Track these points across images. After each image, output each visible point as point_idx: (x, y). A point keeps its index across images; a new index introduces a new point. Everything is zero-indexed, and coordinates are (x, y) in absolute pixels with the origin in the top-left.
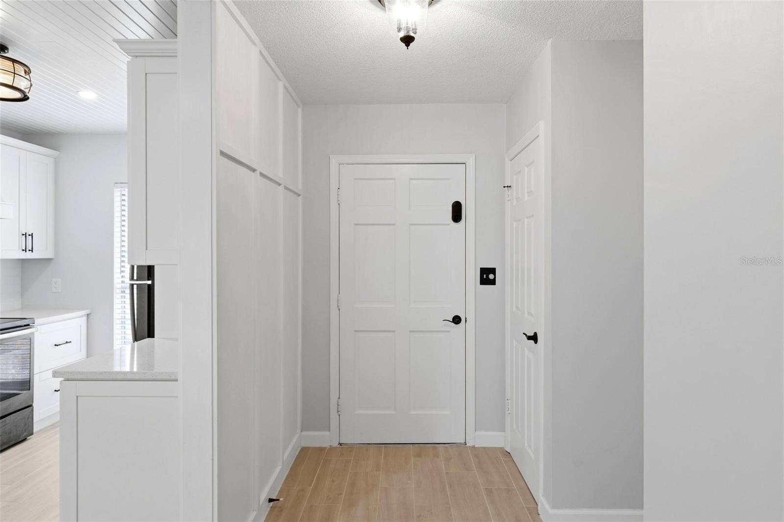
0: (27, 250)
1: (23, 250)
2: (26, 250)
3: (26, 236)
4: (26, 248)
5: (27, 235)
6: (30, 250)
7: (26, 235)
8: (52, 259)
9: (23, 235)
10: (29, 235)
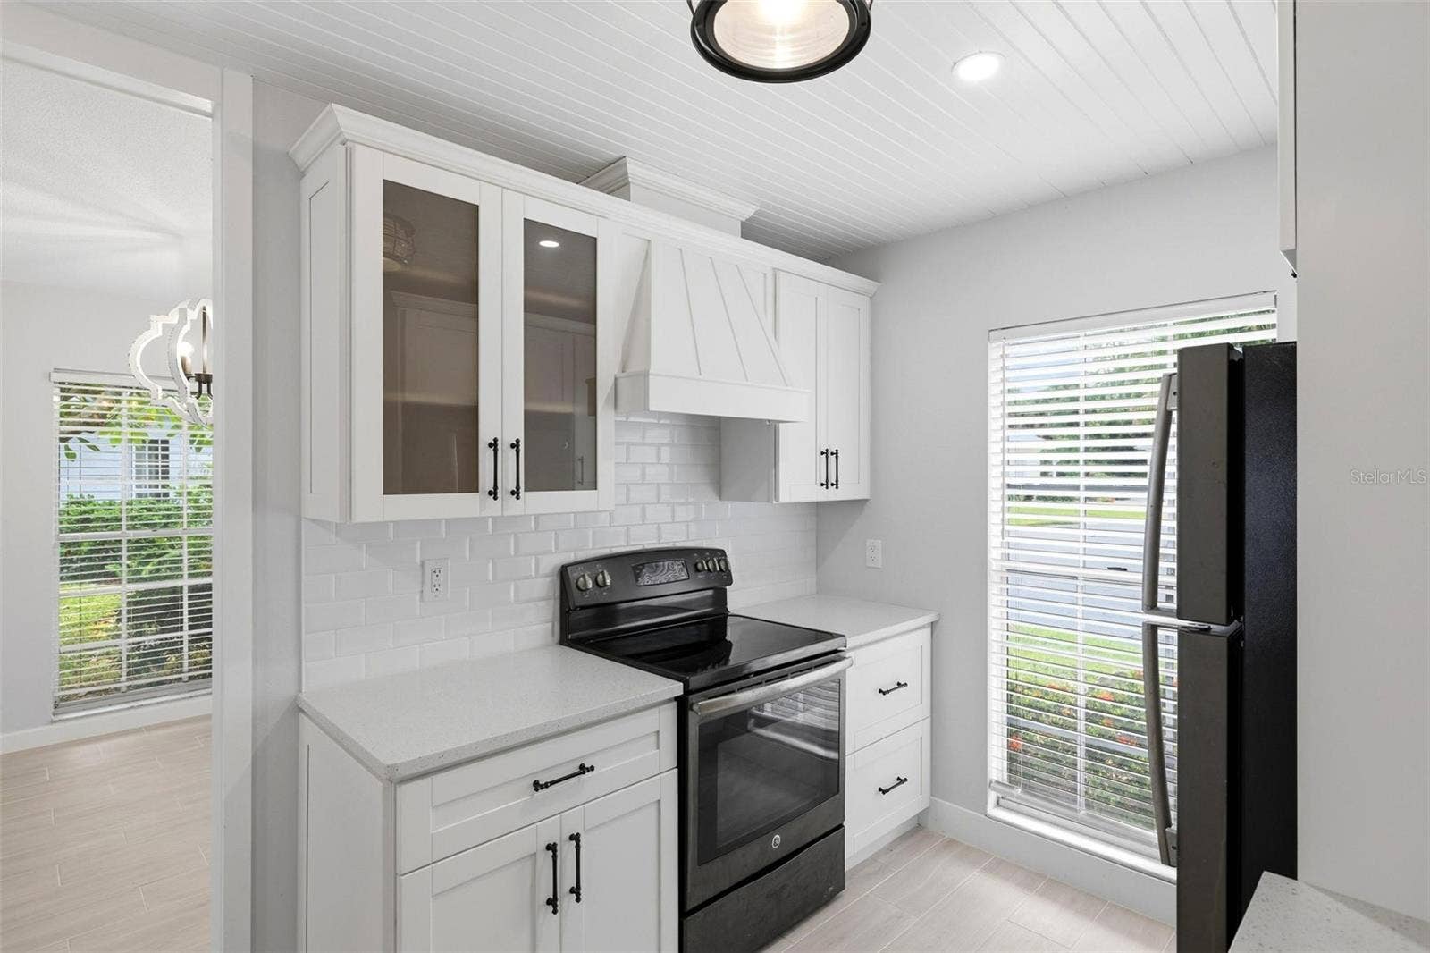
0: (829, 486)
1: (822, 485)
2: (827, 485)
3: (827, 457)
4: (827, 482)
5: (829, 454)
6: (832, 485)
7: (827, 453)
8: (866, 500)
9: (822, 453)
10: (832, 454)
